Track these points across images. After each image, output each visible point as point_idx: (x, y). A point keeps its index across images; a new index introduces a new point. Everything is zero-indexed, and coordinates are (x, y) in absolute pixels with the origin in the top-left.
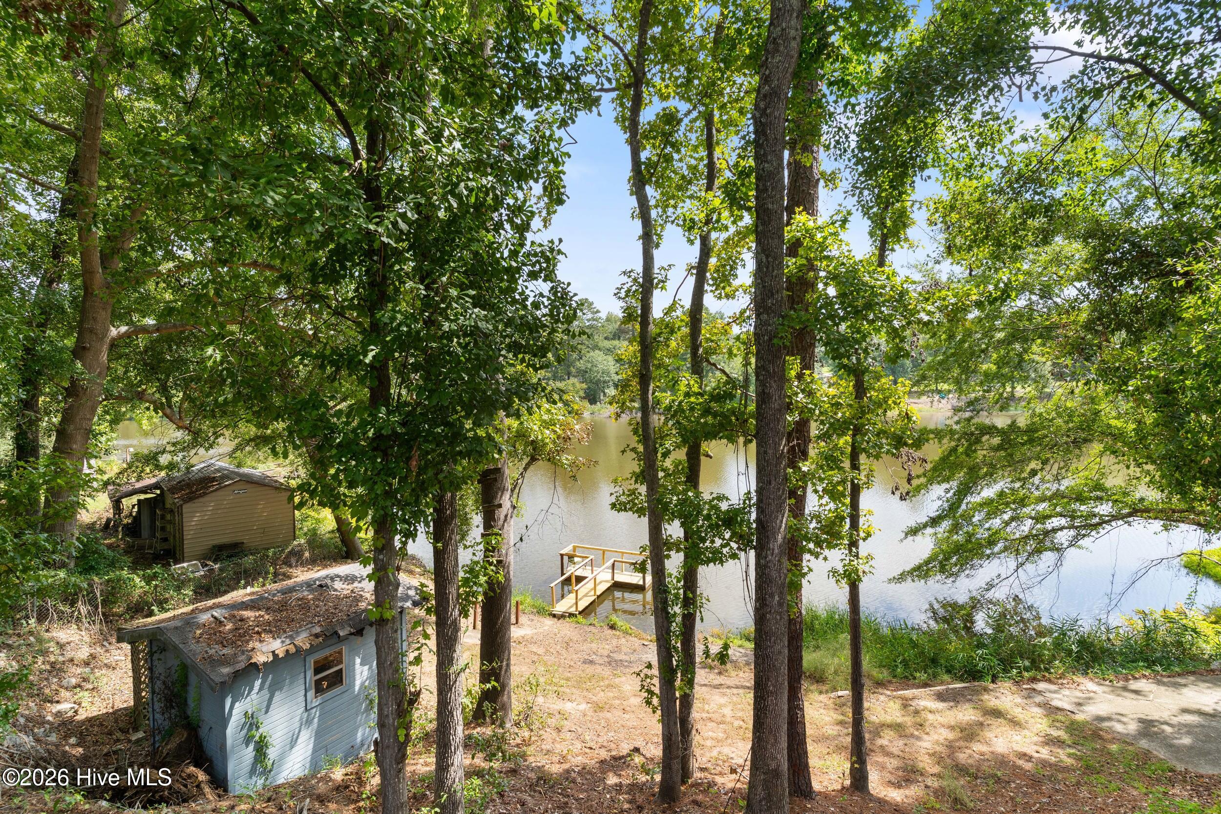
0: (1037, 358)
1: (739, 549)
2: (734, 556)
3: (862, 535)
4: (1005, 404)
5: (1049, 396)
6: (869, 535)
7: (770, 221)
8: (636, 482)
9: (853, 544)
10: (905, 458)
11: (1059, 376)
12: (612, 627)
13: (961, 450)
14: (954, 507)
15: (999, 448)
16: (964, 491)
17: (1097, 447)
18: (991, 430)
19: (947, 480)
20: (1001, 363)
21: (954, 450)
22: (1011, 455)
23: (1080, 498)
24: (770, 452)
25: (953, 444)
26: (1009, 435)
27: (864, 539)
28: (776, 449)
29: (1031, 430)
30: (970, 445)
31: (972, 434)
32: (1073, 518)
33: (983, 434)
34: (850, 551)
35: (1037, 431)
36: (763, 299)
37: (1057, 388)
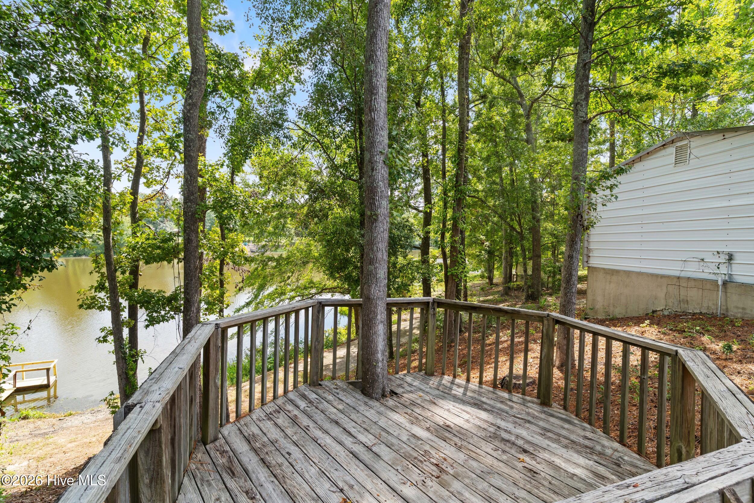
0: (289, 226)
1: (175, 314)
2: (173, 318)
3: (225, 306)
4: (277, 247)
5: (294, 244)
6: (228, 306)
7: (192, 161)
8: (95, 291)
9: (221, 311)
10: (241, 271)
11: (297, 235)
12: (25, 418)
13: (259, 269)
14: (256, 296)
15: (275, 267)
16: (262, 288)
17: (311, 265)
18: (271, 259)
19: (252, 284)
20: (276, 227)
21: (257, 269)
22: (280, 270)
23: (305, 288)
24: (192, 266)
25: (256, 266)
26: (279, 260)
27: (226, 308)
28: (195, 265)
29: (288, 258)
30: (264, 266)
31: (264, 261)
32: (303, 296)
33: (269, 261)
34: (220, 314)
35: (290, 258)
36: (188, 196)
37: (297, 240)
